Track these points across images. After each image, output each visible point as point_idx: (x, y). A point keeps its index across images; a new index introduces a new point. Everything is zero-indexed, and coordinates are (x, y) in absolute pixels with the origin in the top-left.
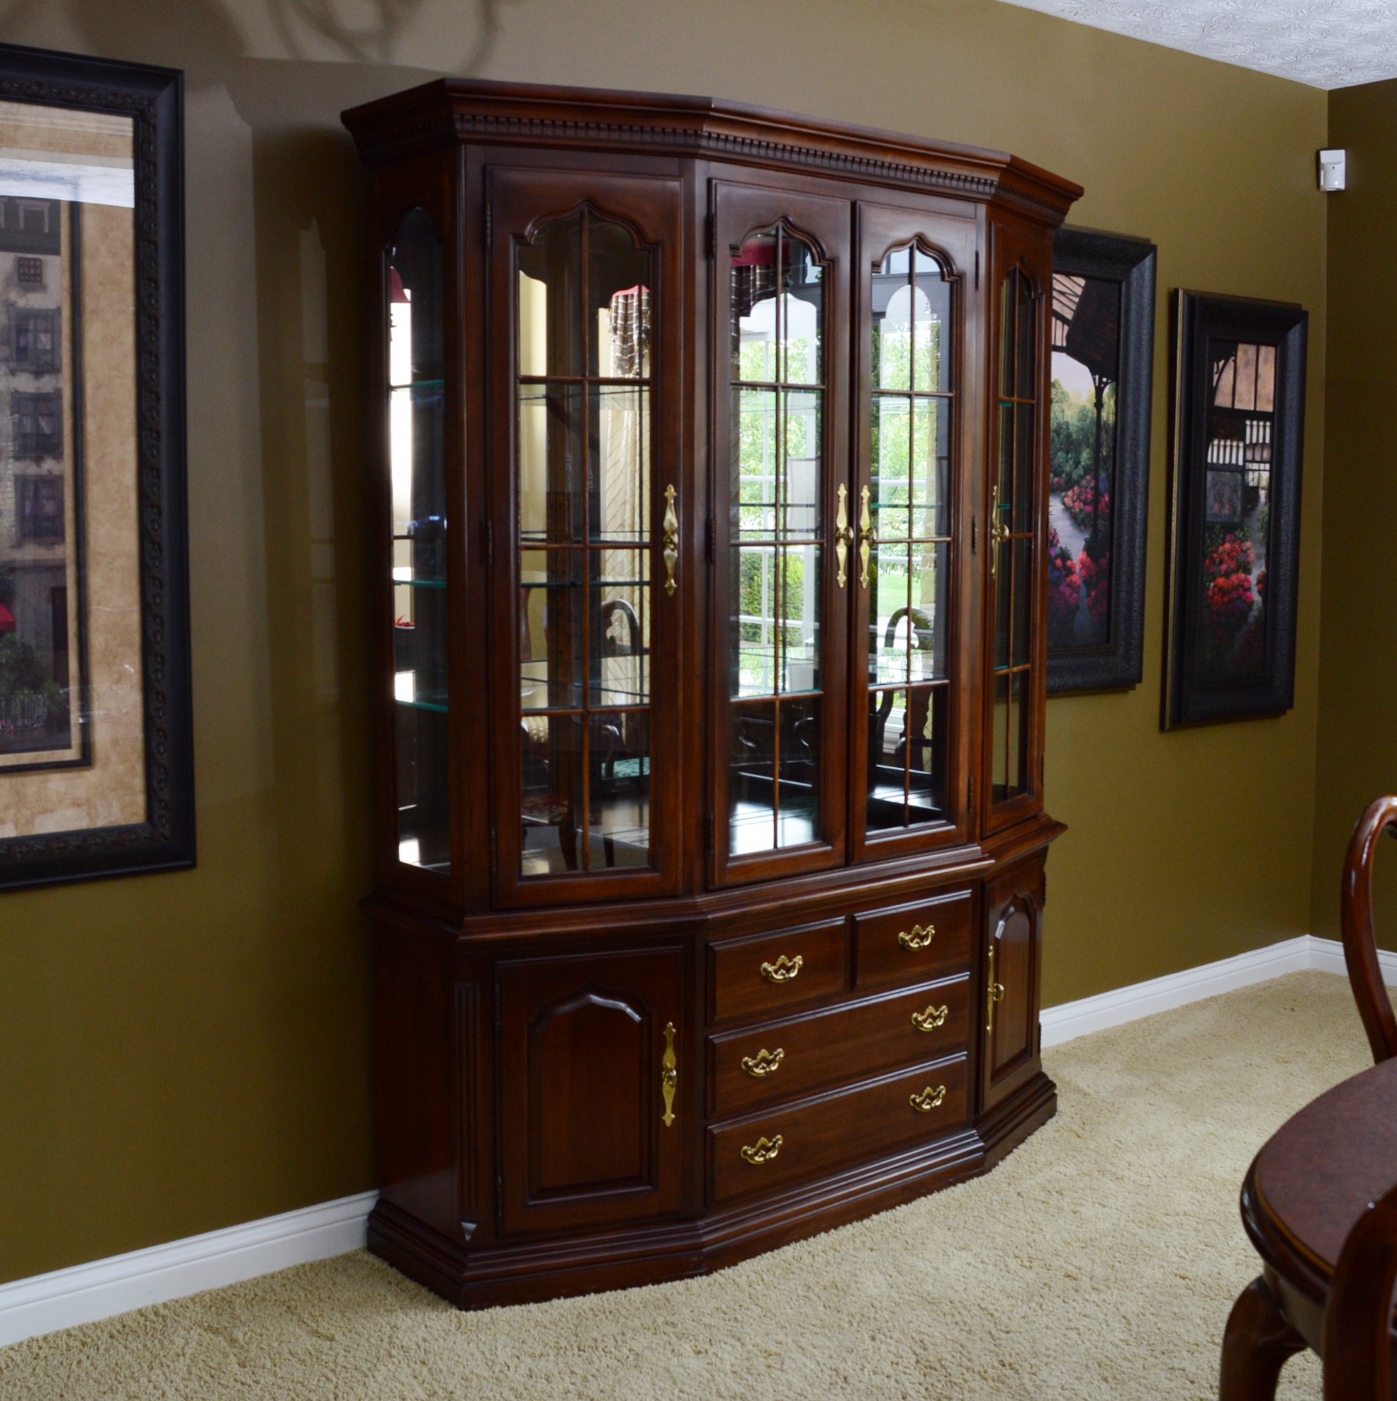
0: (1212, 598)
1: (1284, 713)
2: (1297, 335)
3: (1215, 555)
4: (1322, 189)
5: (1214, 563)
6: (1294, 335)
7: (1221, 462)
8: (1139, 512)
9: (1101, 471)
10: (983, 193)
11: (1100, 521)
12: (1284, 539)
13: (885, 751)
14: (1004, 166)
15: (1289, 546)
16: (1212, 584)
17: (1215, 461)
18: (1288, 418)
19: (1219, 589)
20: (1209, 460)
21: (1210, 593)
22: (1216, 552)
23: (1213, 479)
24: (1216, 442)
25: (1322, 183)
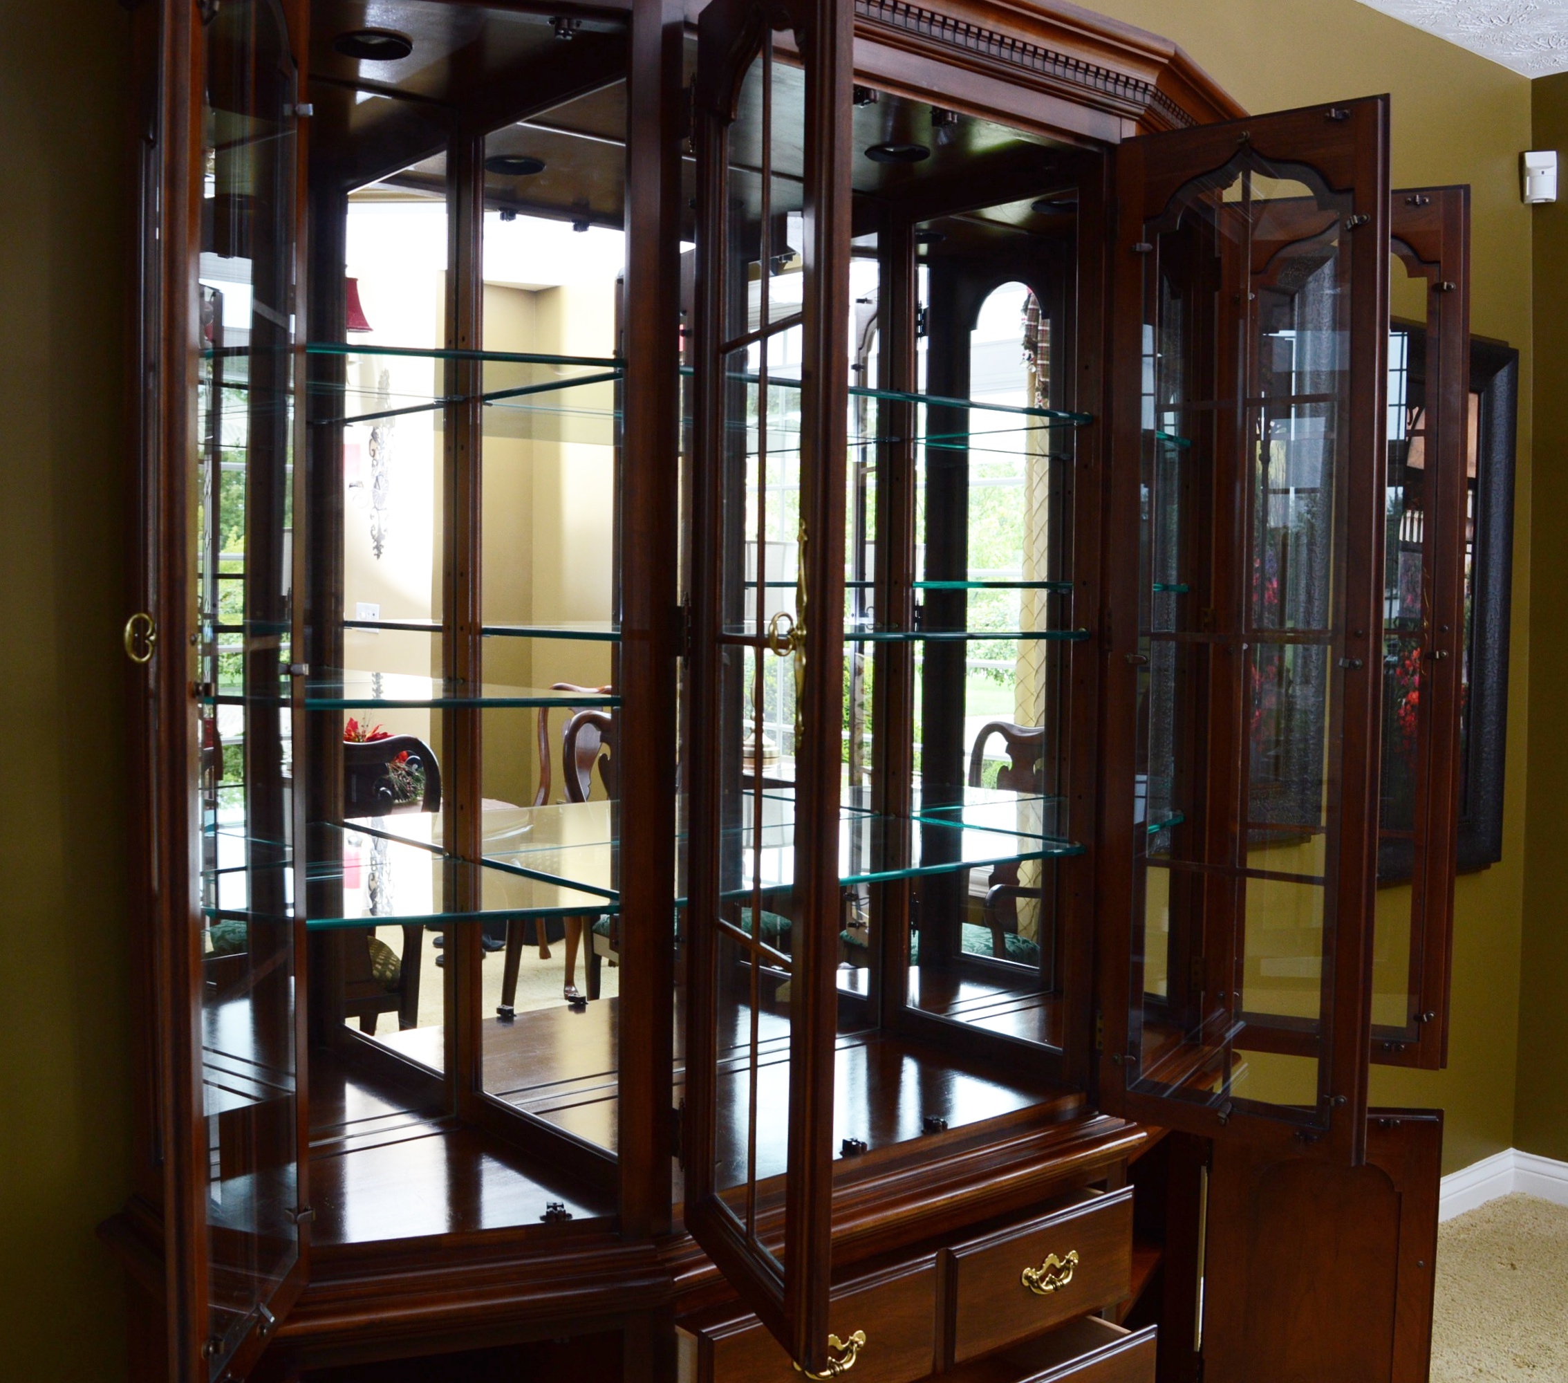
0: (1404, 718)
1: (1488, 867)
2: (1505, 379)
3: (1407, 662)
4: (1527, 202)
5: (1407, 673)
6: (1501, 378)
7: (1415, 540)
8: (1317, 603)
9: (1268, 547)
10: (1135, 102)
11: (1266, 615)
12: (1489, 641)
13: (970, 893)
14: (1166, 61)
15: (1496, 652)
16: (1404, 701)
17: (1408, 539)
18: (1495, 487)
19: (1412, 706)
20: (1401, 538)
21: (1402, 712)
22: (1409, 658)
23: (1405, 562)
24: (1409, 514)
25: (1528, 193)
